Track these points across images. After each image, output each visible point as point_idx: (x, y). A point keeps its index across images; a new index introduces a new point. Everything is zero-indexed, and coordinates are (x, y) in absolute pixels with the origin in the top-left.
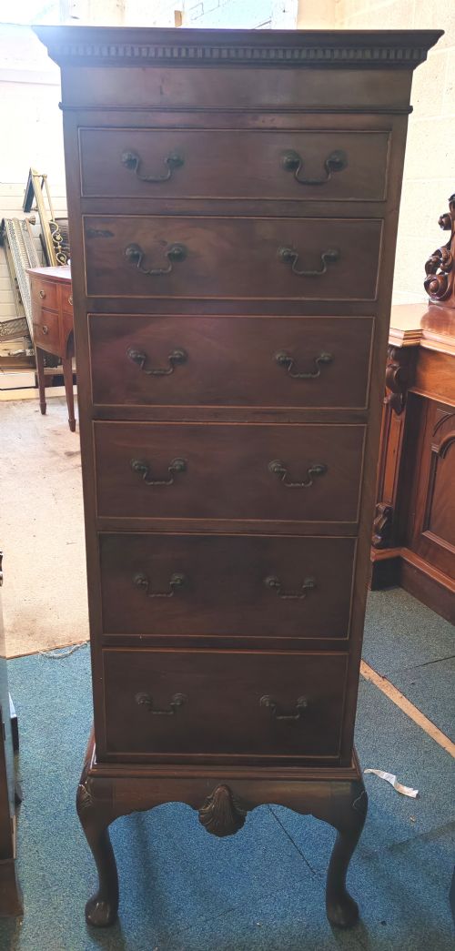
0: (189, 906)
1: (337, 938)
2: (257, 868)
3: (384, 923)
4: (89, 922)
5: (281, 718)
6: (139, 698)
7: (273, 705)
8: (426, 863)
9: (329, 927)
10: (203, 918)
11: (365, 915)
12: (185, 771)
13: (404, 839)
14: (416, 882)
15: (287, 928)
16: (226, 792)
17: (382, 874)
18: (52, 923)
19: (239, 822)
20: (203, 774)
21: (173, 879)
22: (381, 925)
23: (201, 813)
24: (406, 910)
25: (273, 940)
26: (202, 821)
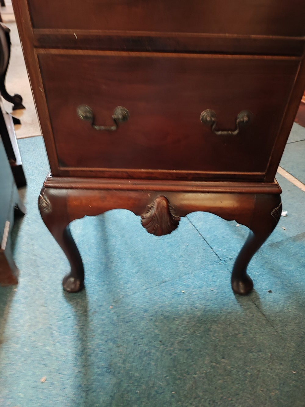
0: (135, 280)
1: (238, 301)
2: (181, 256)
3: (270, 292)
4: (64, 290)
5: (220, 133)
6: (82, 112)
7: (213, 119)
8: (295, 254)
9: (233, 294)
10: (144, 287)
11: (256, 287)
12: (129, 184)
13: (280, 239)
14: (290, 265)
15: (203, 294)
16: (164, 202)
17: (266, 260)
18: (38, 290)
19: (174, 225)
20: (144, 187)
21: (124, 262)
22: (268, 293)
23: (143, 218)
24: (285, 283)
25: (193, 302)
26: (144, 225)
